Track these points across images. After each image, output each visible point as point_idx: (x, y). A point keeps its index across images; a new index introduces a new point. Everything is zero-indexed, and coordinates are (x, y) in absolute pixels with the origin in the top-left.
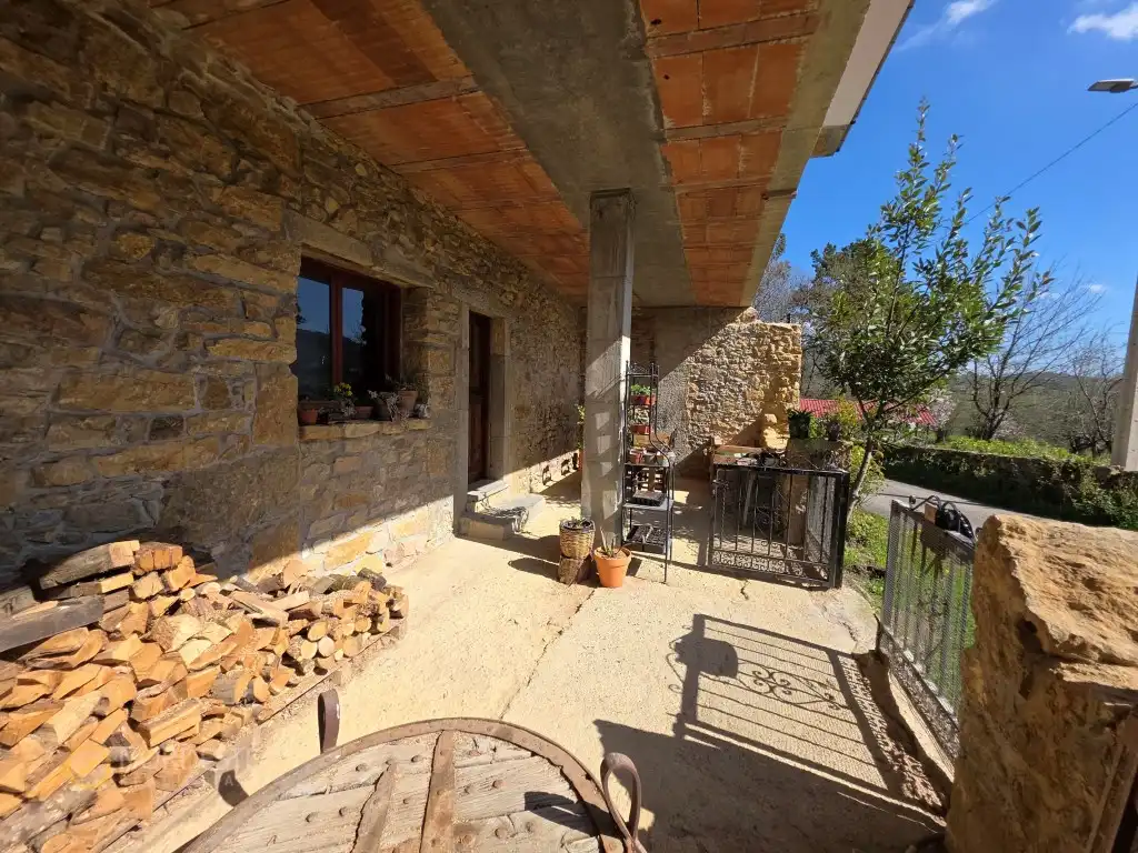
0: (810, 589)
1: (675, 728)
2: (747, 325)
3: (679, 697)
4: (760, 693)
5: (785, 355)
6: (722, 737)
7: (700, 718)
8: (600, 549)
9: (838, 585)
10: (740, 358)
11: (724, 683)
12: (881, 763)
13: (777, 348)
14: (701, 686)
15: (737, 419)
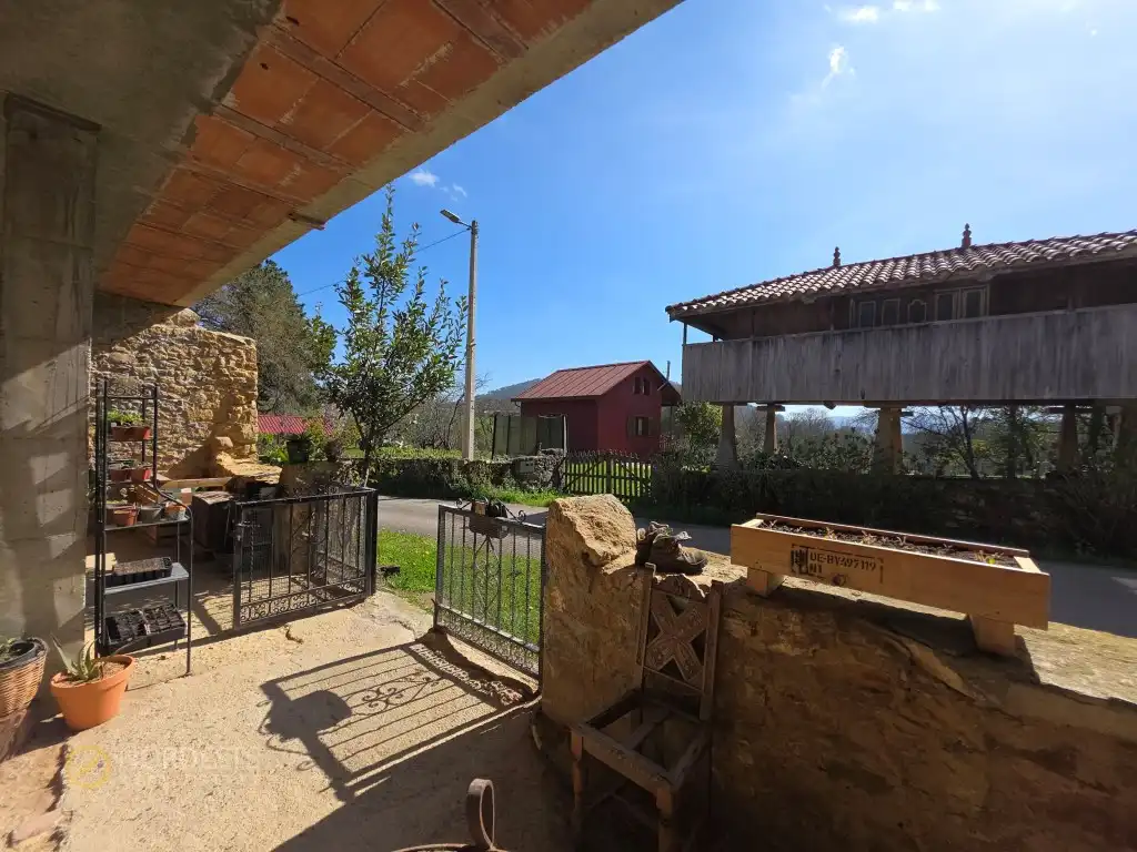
0: (349, 606)
1: (339, 796)
2: (185, 330)
3: (317, 769)
4: (382, 712)
5: (238, 370)
6: (384, 767)
7: (354, 769)
8: (58, 677)
9: (373, 592)
10: (177, 369)
11: (346, 726)
12: (484, 698)
13: (228, 362)
14: (329, 744)
15: (176, 445)
